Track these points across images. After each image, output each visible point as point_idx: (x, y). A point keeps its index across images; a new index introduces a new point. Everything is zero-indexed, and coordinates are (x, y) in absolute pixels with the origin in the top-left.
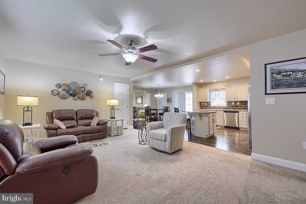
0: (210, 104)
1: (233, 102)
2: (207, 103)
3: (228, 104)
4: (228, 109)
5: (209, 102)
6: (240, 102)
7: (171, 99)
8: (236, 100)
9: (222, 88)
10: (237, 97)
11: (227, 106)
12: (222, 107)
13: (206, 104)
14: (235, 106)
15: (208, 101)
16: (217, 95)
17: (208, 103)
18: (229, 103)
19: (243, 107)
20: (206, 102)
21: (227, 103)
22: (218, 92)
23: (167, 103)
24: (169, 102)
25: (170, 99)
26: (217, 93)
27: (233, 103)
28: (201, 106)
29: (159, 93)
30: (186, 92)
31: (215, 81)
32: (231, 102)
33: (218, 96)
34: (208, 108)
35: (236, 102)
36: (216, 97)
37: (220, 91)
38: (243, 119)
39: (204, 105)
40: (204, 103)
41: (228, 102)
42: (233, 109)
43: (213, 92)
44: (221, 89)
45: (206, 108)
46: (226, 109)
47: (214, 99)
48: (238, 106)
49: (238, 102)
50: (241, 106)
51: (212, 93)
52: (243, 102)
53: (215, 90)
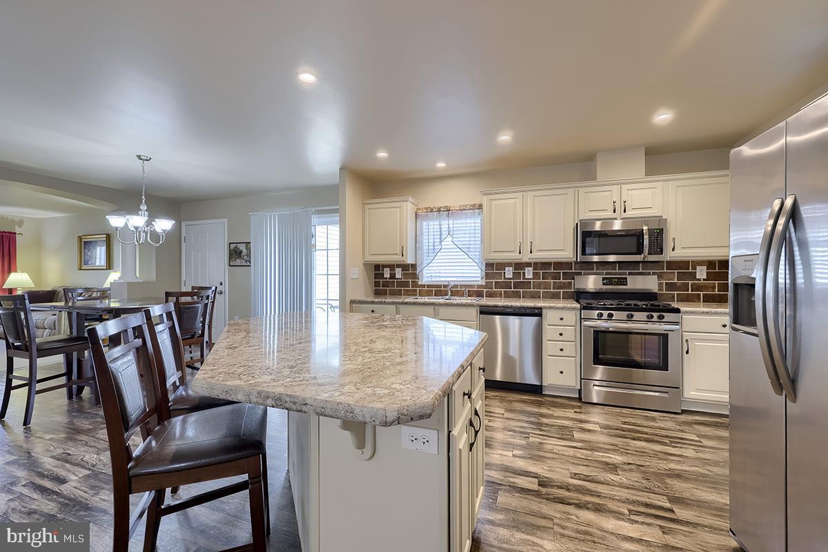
0: (415, 276)
1: (509, 265)
2: (405, 267)
3: (487, 276)
4: (490, 295)
5: (414, 266)
6: (537, 265)
7: (248, 249)
8: (526, 258)
9: (465, 203)
10: (529, 244)
11: (484, 284)
12: (466, 286)
13: (399, 273)
14: (517, 285)
15: (410, 261)
16: (445, 233)
17: (411, 270)
18: (493, 268)
19: (547, 286)
20: (398, 266)
21: (484, 268)
22: (451, 222)
23: (227, 266)
24: (238, 262)
25: (242, 248)
26: (445, 223)
27: (509, 272)
28: (377, 284)
29: (143, 207)
30: (315, 219)
32: (502, 266)
33: (449, 239)
34: (408, 293)
35: (519, 266)
36: (441, 242)
38: (560, 345)
39: (393, 276)
40: (392, 267)
41: (489, 265)
42: (507, 295)
43: (431, 223)
44: (463, 209)
45: (399, 293)
46: (479, 294)
47: (435, 251)
48: (526, 284)
49: (529, 265)
50: (539, 286)
51: (424, 223)
52: (546, 265)
53: (439, 210)
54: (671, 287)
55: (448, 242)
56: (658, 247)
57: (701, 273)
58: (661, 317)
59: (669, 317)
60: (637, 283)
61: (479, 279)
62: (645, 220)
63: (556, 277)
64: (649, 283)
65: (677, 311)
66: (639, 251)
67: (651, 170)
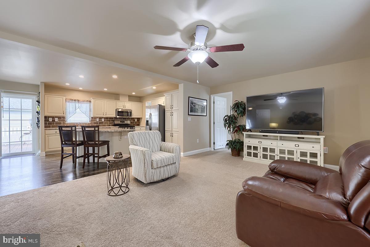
0: (64, 121)
1: (98, 118)
2: (59, 118)
3: (91, 121)
5: (64, 117)
6: (105, 118)
8: (105, 116)
11: (90, 123)
13: (56, 120)
14: (100, 123)
16: (77, 108)
17: (62, 119)
18: (93, 119)
19: (108, 123)
20: (56, 117)
21: (91, 119)
22: (79, 104)
26: (77, 105)
27: (98, 120)
28: (45, 124)
31: (81, 89)
32: (96, 118)
35: (100, 118)
36: (75, 110)
37: (83, 104)
39: (54, 121)
40: (53, 117)
47: (74, 113)
48: (102, 123)
49: (103, 118)
50: (106, 123)
52: (107, 118)
53: (75, 100)
54: (131, 123)
55: (78, 110)
56: (131, 115)
57: (136, 120)
58: (132, 128)
59: (134, 128)
60: (126, 122)
61: (89, 121)
62: (129, 110)
63: (110, 121)
64: (129, 122)
65: (135, 127)
66: (128, 116)
67: (129, 100)
